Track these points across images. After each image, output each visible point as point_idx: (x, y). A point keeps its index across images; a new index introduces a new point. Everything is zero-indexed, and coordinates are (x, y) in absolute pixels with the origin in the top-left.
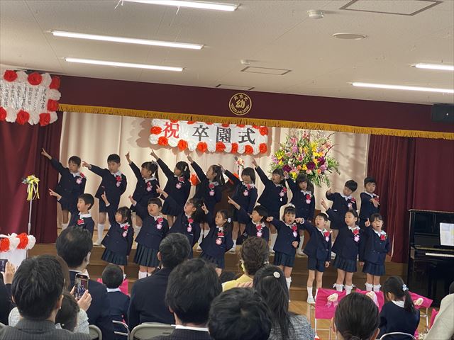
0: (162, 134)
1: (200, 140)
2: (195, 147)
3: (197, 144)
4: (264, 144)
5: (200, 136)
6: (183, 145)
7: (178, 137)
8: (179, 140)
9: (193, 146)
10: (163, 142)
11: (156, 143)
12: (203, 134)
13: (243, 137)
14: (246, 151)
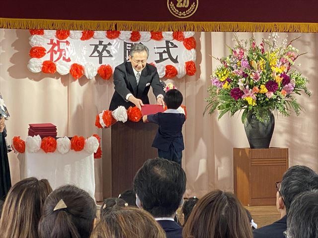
0: (47, 58)
1: (101, 62)
2: (95, 73)
3: (97, 69)
4: (191, 62)
5: (100, 56)
6: (77, 72)
7: (69, 60)
8: (71, 63)
9: (92, 71)
10: (49, 68)
11: (38, 70)
12: (105, 53)
13: (161, 54)
14: (167, 74)
